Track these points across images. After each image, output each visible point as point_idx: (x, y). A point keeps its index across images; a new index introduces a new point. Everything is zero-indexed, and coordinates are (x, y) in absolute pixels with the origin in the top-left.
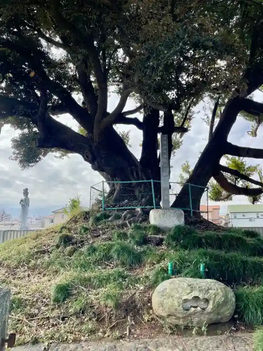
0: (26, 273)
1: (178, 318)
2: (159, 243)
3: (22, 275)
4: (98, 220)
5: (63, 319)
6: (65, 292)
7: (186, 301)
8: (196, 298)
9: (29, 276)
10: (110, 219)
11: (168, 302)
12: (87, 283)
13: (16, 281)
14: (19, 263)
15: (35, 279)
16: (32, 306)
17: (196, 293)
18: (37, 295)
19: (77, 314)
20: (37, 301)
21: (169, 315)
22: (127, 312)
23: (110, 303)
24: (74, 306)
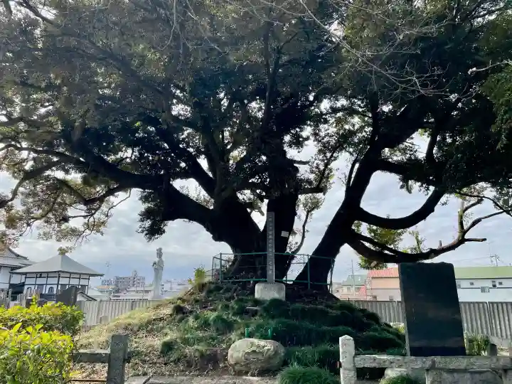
0: (144, 335)
1: (242, 366)
2: (255, 314)
3: (141, 336)
4: (210, 292)
5: (165, 364)
6: (168, 347)
7: (248, 353)
8: (254, 351)
9: (146, 336)
10: (221, 291)
11: (235, 355)
12: (186, 342)
13: (136, 340)
14: (140, 328)
15: (150, 339)
16: (146, 355)
17: (254, 348)
18: (150, 349)
19: (174, 361)
20: (150, 353)
21: (236, 364)
22: (209, 361)
23: (197, 354)
24: (174, 356)
